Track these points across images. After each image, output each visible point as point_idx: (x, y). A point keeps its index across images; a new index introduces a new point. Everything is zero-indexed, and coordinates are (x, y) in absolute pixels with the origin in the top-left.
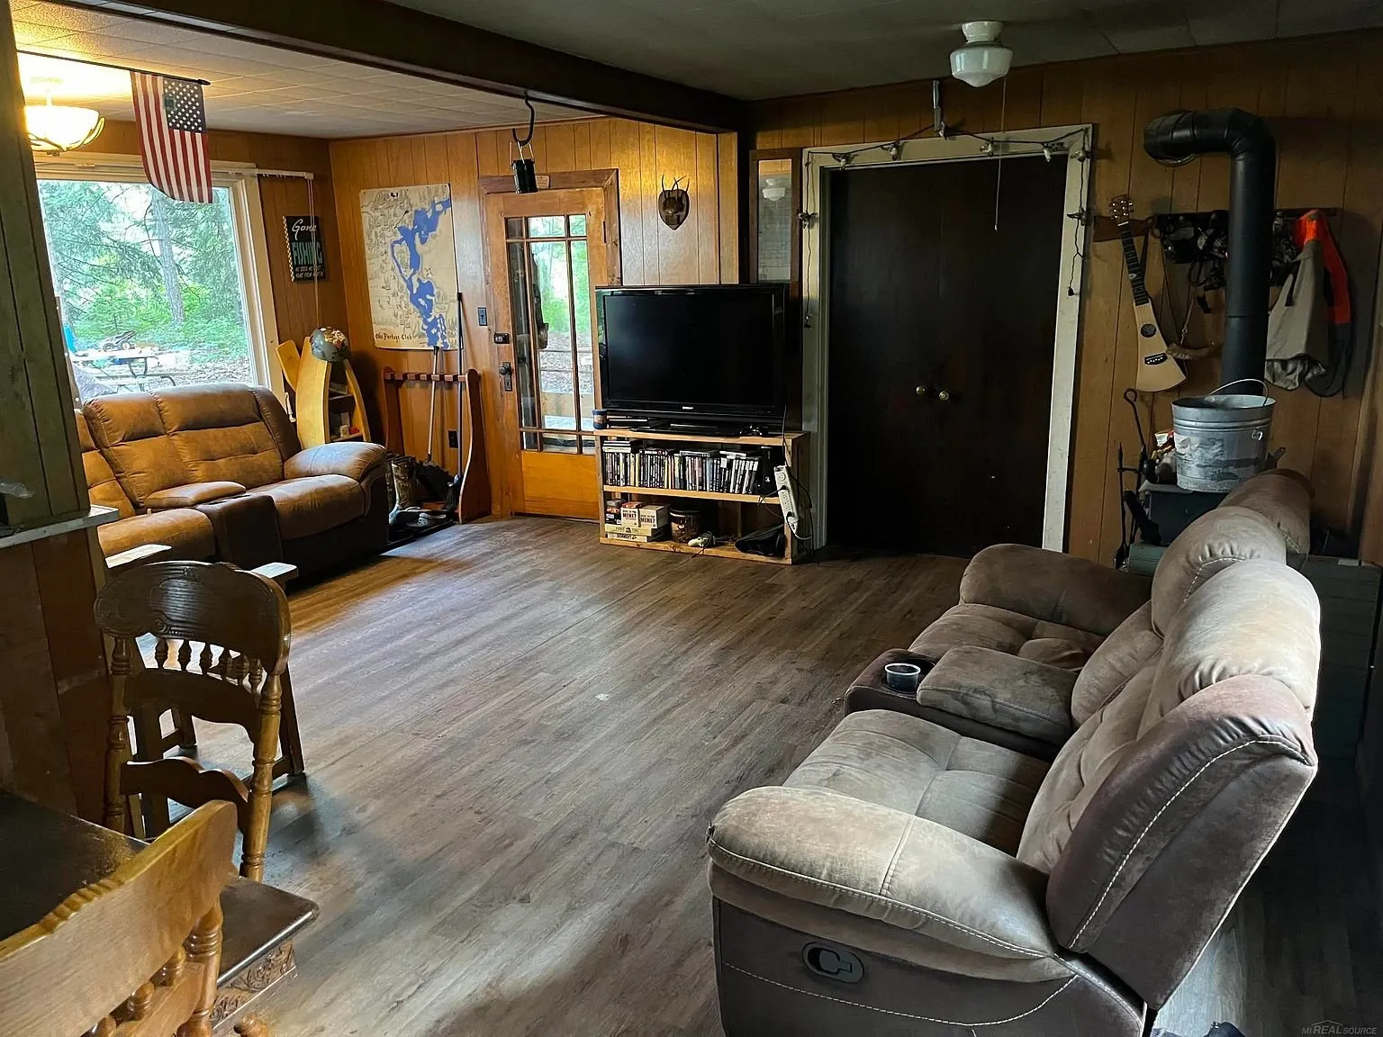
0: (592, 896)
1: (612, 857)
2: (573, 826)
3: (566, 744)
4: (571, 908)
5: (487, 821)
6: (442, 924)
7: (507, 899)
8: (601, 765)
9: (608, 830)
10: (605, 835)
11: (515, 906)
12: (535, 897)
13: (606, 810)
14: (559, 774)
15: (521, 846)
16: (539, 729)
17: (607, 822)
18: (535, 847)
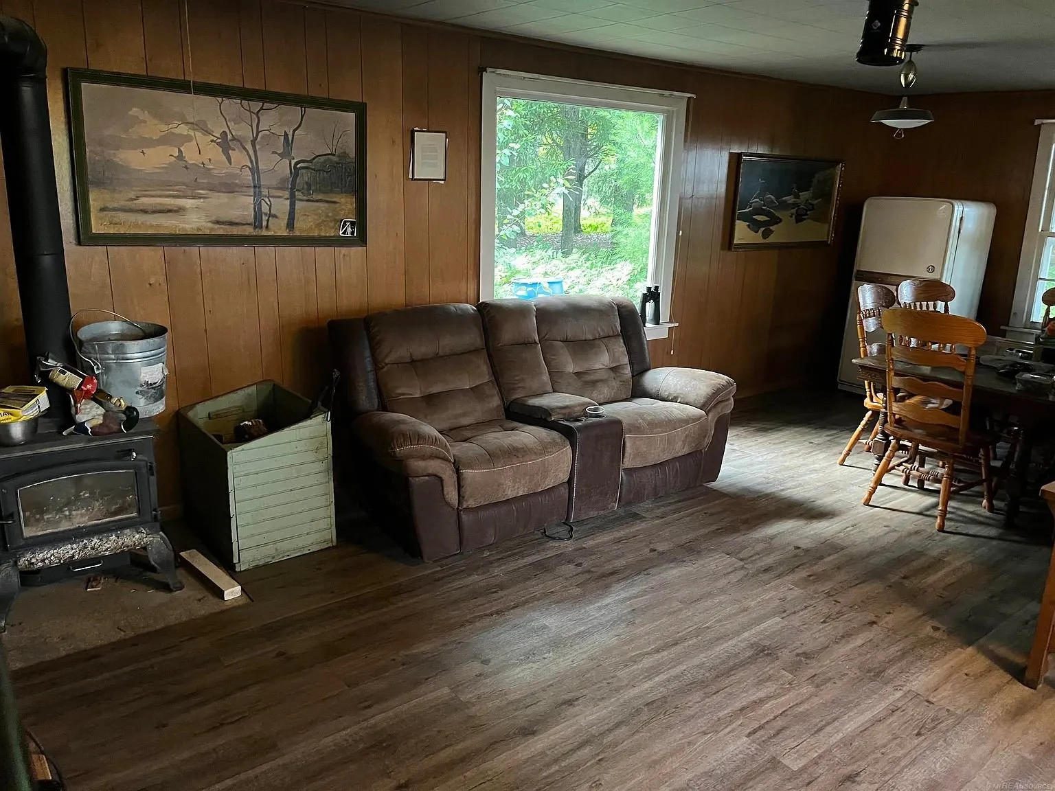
0: (758, 541)
1: (744, 554)
2: (766, 577)
3: (766, 643)
4: (772, 539)
5: (829, 595)
6: (842, 549)
7: (807, 551)
8: (738, 613)
9: (743, 567)
10: (745, 566)
11: (804, 546)
12: (791, 548)
13: (741, 580)
14: (774, 615)
15: (803, 573)
16: (794, 668)
17: (743, 573)
18: (793, 571)
